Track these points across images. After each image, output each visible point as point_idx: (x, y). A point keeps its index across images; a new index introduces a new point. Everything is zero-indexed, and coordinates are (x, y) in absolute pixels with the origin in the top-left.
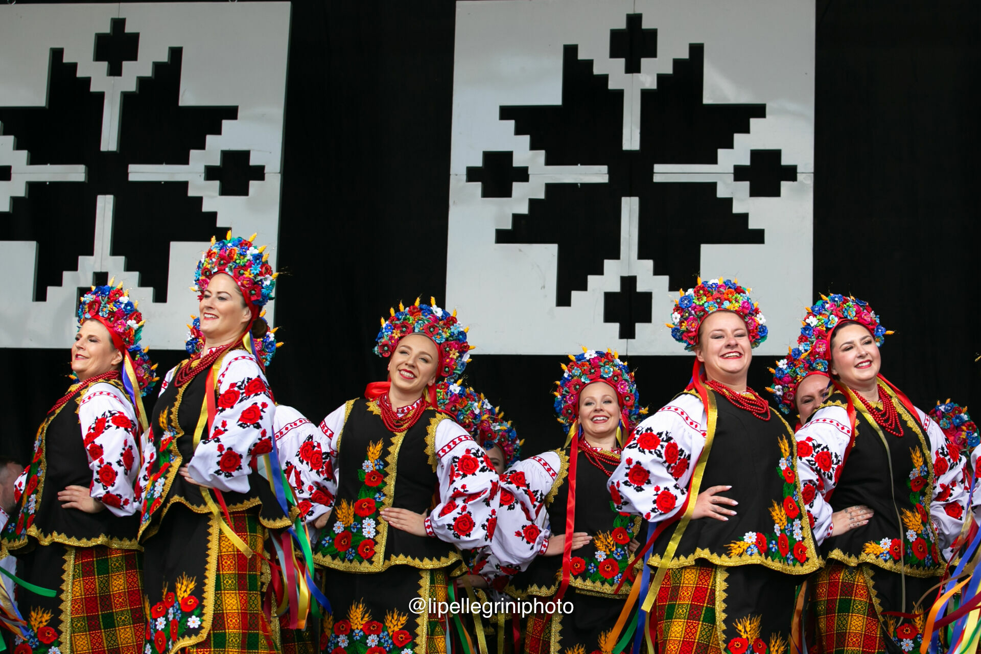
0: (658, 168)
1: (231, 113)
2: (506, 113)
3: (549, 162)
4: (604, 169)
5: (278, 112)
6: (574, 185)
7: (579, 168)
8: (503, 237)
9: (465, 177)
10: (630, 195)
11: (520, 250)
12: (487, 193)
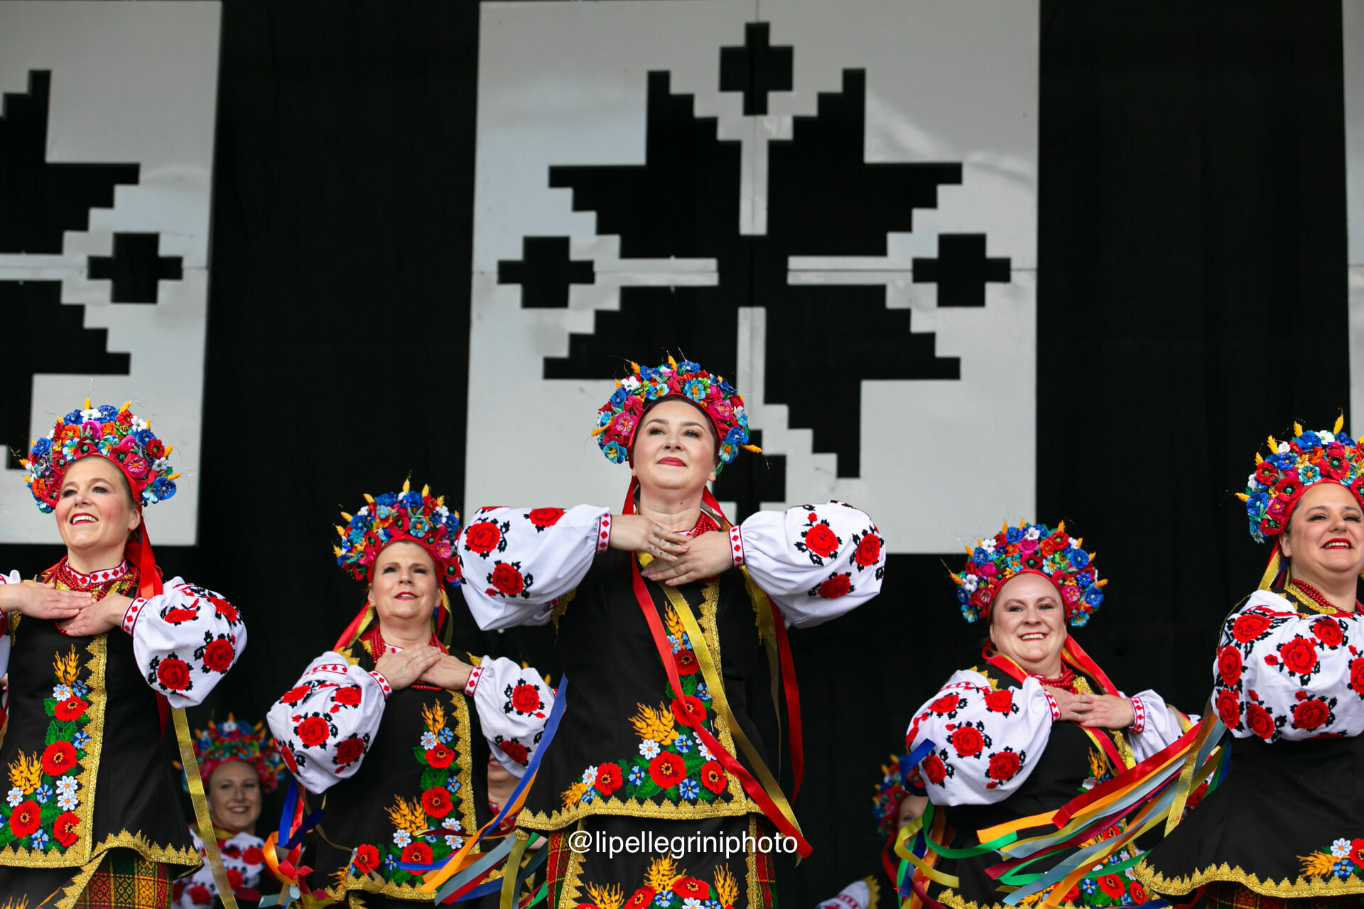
0: (795, 262)
1: (130, 174)
2: (559, 177)
3: (626, 253)
4: (712, 263)
5: (202, 172)
6: (663, 291)
7: (673, 262)
8: (554, 369)
9: (495, 277)
10: (751, 303)
11: (582, 390)
12: (529, 301)
